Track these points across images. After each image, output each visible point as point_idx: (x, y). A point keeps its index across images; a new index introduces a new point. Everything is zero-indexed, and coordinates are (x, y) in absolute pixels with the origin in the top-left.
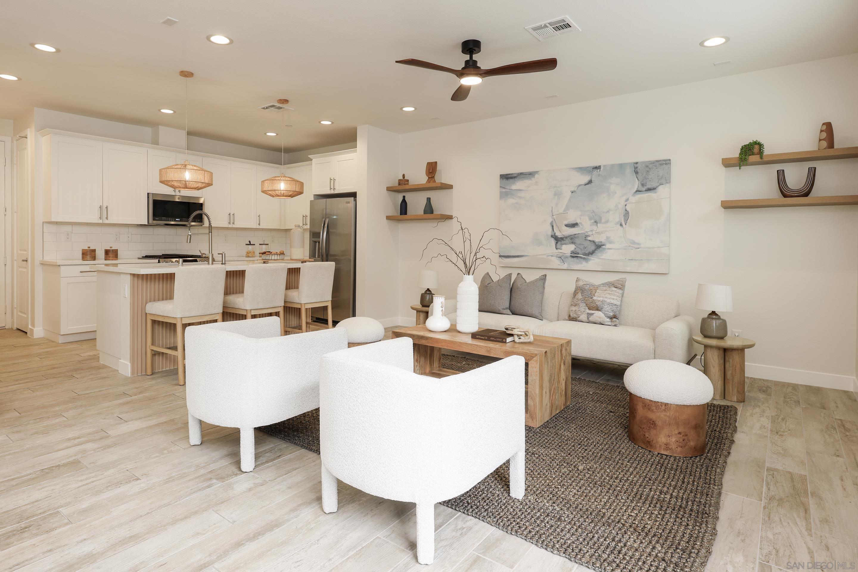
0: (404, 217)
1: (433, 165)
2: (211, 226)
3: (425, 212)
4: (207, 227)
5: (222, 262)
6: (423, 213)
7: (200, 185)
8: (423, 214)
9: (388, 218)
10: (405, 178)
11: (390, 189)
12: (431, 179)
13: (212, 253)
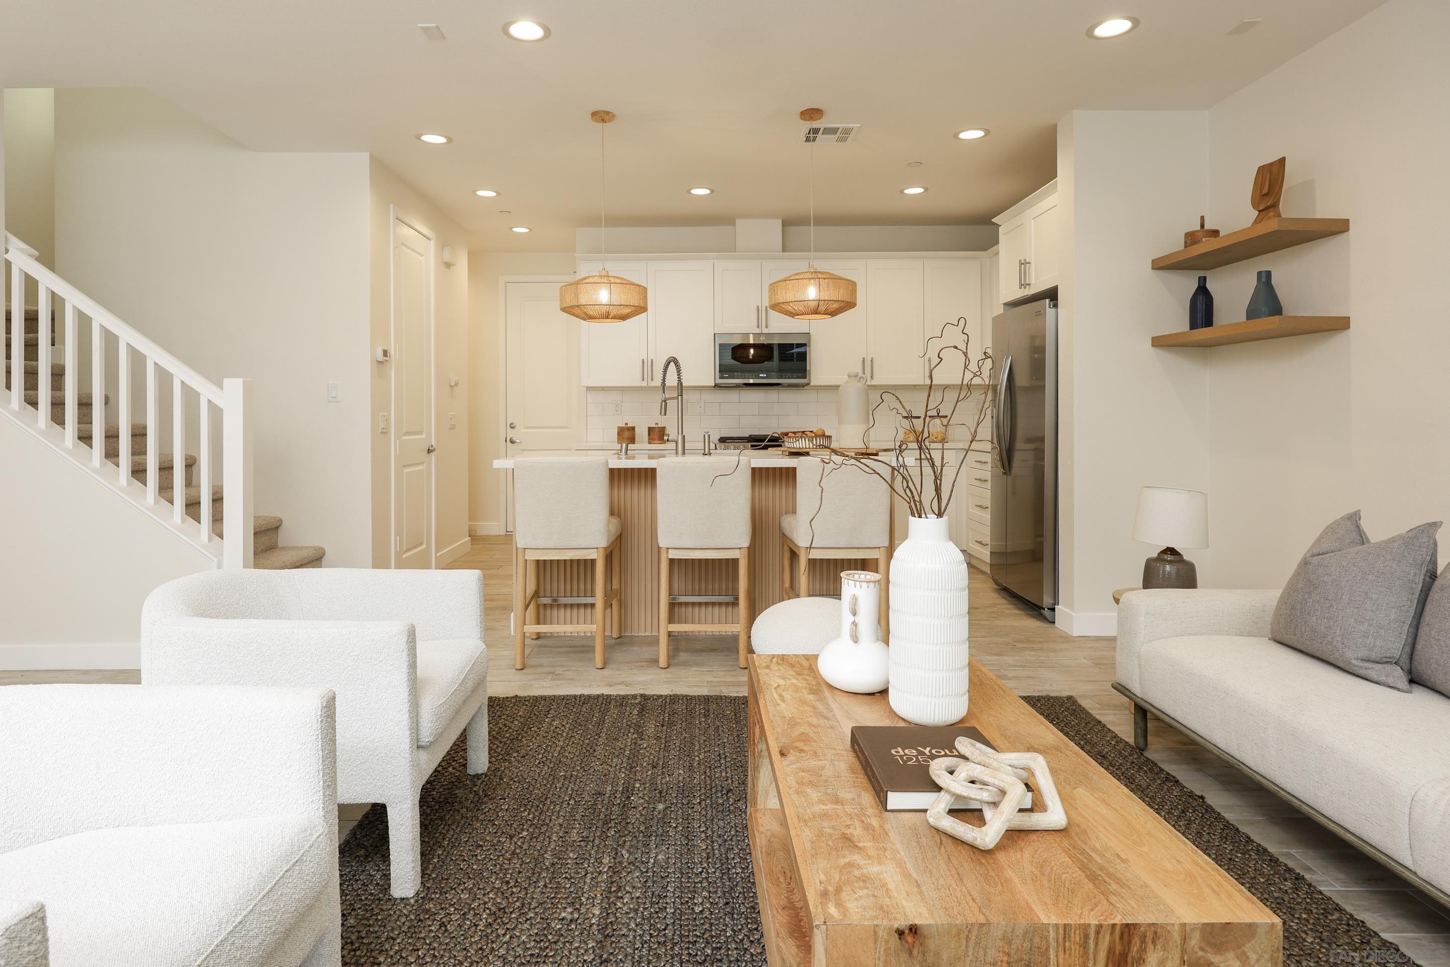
0: (1203, 333)
1: (1275, 169)
2: (682, 384)
3: (1252, 314)
4: (674, 387)
5: (705, 451)
6: (1243, 318)
7: (626, 311)
8: (1245, 320)
9: (1159, 342)
10: (1207, 227)
11: (1163, 265)
12: (1263, 214)
13: (682, 433)
